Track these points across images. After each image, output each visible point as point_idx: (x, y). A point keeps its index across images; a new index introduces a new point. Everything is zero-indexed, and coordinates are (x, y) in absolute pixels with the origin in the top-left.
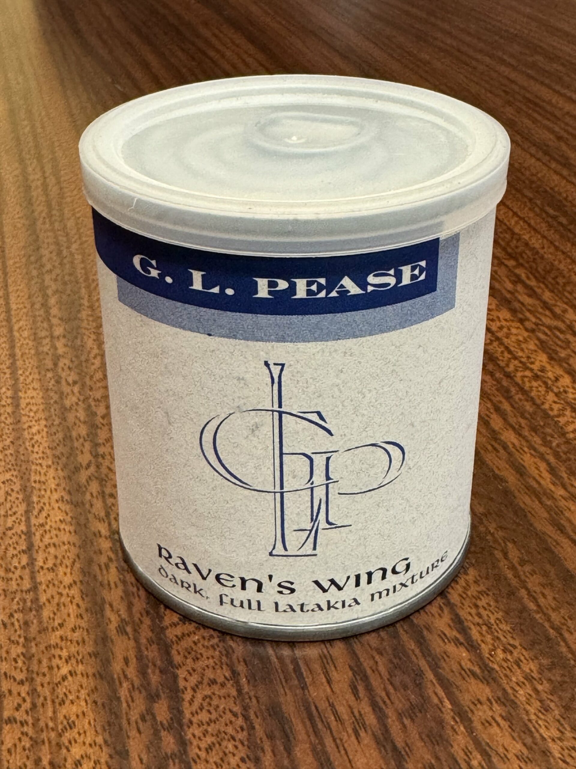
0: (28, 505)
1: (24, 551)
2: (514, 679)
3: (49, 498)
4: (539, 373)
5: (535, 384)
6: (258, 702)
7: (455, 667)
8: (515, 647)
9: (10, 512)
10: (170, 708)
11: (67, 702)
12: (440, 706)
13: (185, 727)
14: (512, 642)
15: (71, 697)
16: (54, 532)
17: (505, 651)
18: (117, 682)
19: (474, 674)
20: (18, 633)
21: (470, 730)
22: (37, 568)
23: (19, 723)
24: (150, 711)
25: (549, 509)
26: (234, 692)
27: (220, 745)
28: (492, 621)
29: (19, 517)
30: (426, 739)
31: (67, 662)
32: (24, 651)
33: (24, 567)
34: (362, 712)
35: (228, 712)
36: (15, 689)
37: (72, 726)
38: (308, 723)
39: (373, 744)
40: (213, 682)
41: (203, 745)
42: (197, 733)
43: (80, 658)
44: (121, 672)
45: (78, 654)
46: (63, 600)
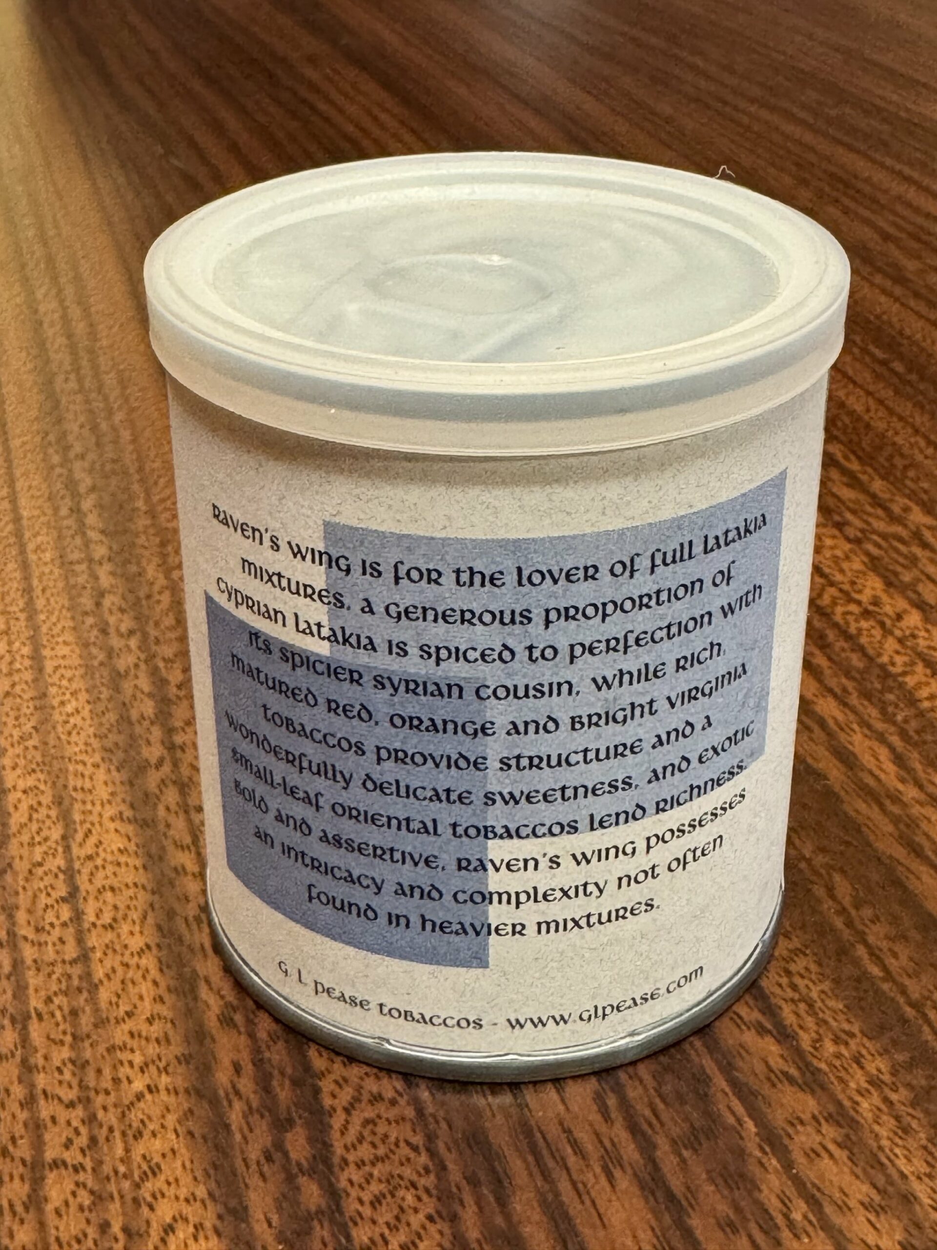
0: (67, 826)
1: (63, 900)
2: (853, 1085)
3: (100, 815)
4: (871, 608)
5: (864, 624)
6: (450, 1127)
7: (760, 1068)
8: (852, 1035)
9: (37, 839)
10: (311, 1140)
11: (147, 1134)
12: (739, 1128)
13: (336, 1169)
14: (846, 1026)
15: (151, 1127)
16: (110, 869)
17: (836, 1040)
18: (225, 1103)
19: (791, 1080)
20: (61, 1027)
21: (788, 1165)
22: (86, 925)
23: (71, 1169)
24: (279, 1146)
25: (896, 820)
26: (410, 1112)
27: (393, 1196)
28: (814, 995)
29: (54, 845)
30: (720, 1181)
31: (142, 1071)
32: (73, 1055)
33: (64, 925)
34: (616, 1140)
35: (402, 1144)
36: (63, 1115)
37: (155, 1170)
38: (530, 1158)
39: (635, 1190)
40: (377, 1098)
41: (367, 1197)
42: (355, 1178)
43: (162, 1065)
44: (229, 1086)
45: (160, 1059)
46: (130, 974)
